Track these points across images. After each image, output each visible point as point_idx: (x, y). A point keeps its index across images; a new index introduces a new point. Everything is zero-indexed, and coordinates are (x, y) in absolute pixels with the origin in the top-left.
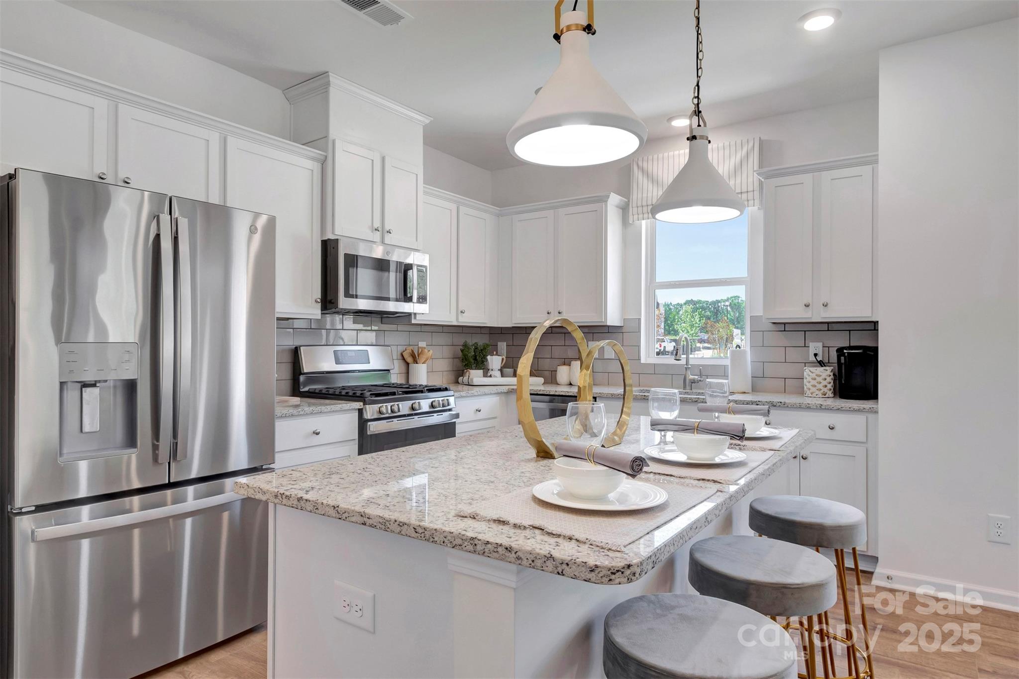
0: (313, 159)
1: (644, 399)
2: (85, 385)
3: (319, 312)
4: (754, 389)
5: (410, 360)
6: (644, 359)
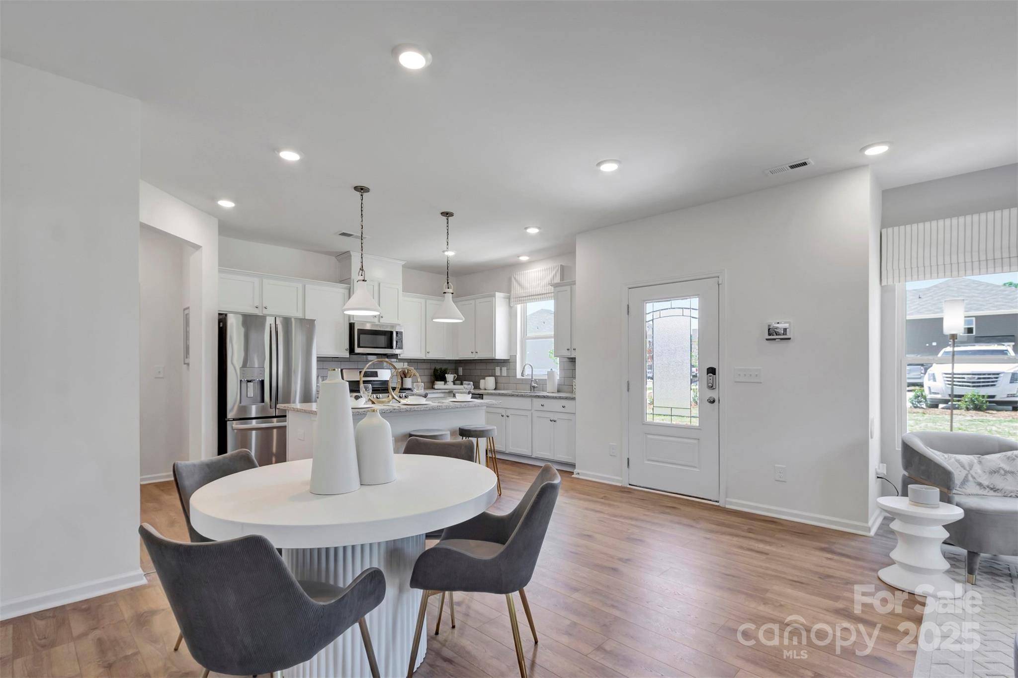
0: (345, 288)
1: (494, 395)
2: (248, 381)
3: (348, 354)
4: (559, 391)
5: (403, 376)
6: (519, 376)
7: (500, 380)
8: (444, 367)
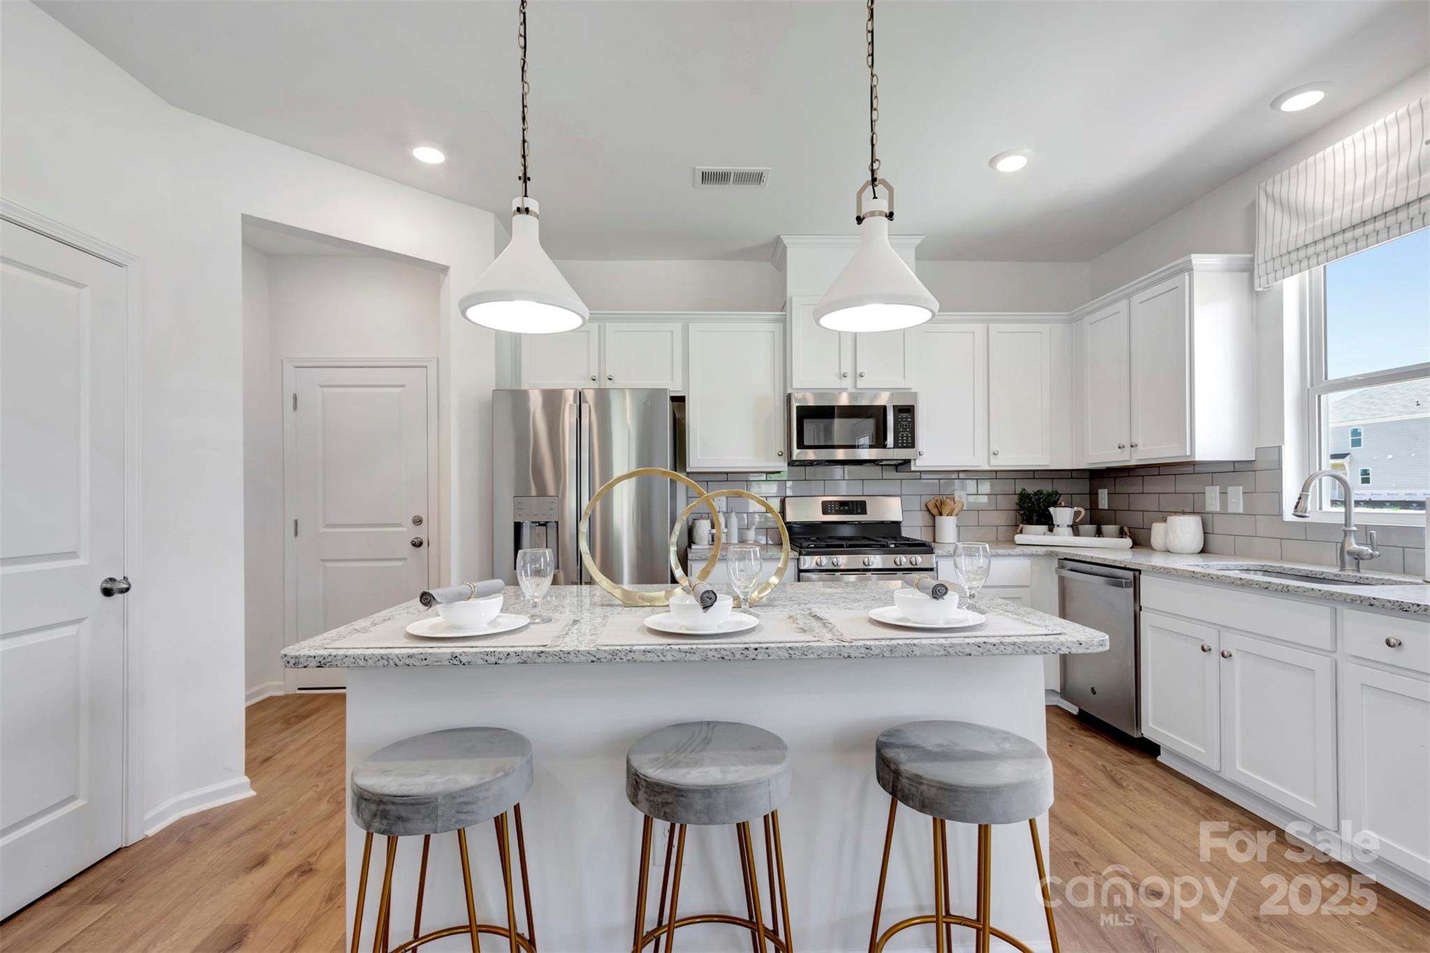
0: (773, 321)
1: (1193, 577)
3: (784, 465)
6: (1288, 515)
7: (1219, 525)
8: (1046, 487)
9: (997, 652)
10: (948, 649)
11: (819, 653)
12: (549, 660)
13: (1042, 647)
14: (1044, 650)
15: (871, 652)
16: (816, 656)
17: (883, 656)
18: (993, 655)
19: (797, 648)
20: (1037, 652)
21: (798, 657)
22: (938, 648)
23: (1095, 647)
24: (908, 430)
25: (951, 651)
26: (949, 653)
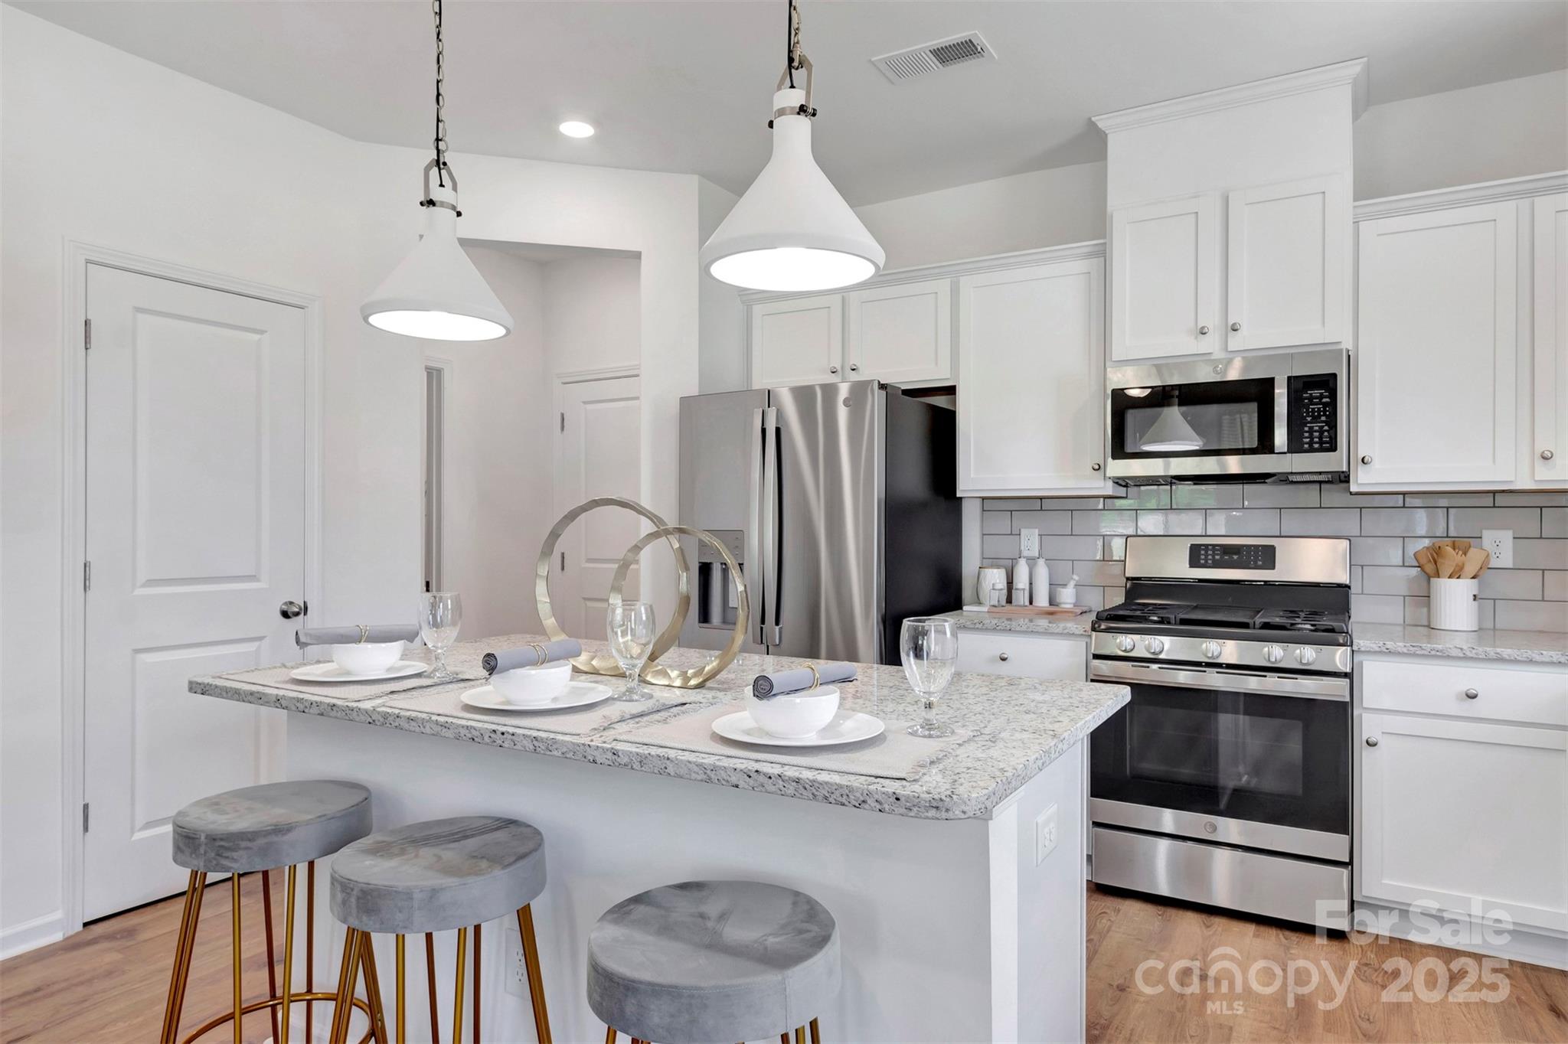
0: (1090, 256)
9: (773, 789)
10: (708, 772)
11: (565, 750)
12: (339, 714)
13: (837, 793)
14: (840, 799)
15: (619, 760)
16: (559, 754)
17: (632, 768)
18: (766, 792)
19: (542, 739)
20: (831, 800)
21: (542, 752)
22: (696, 769)
23: (922, 810)
24: (1323, 418)
25: (713, 776)
26: (710, 779)
